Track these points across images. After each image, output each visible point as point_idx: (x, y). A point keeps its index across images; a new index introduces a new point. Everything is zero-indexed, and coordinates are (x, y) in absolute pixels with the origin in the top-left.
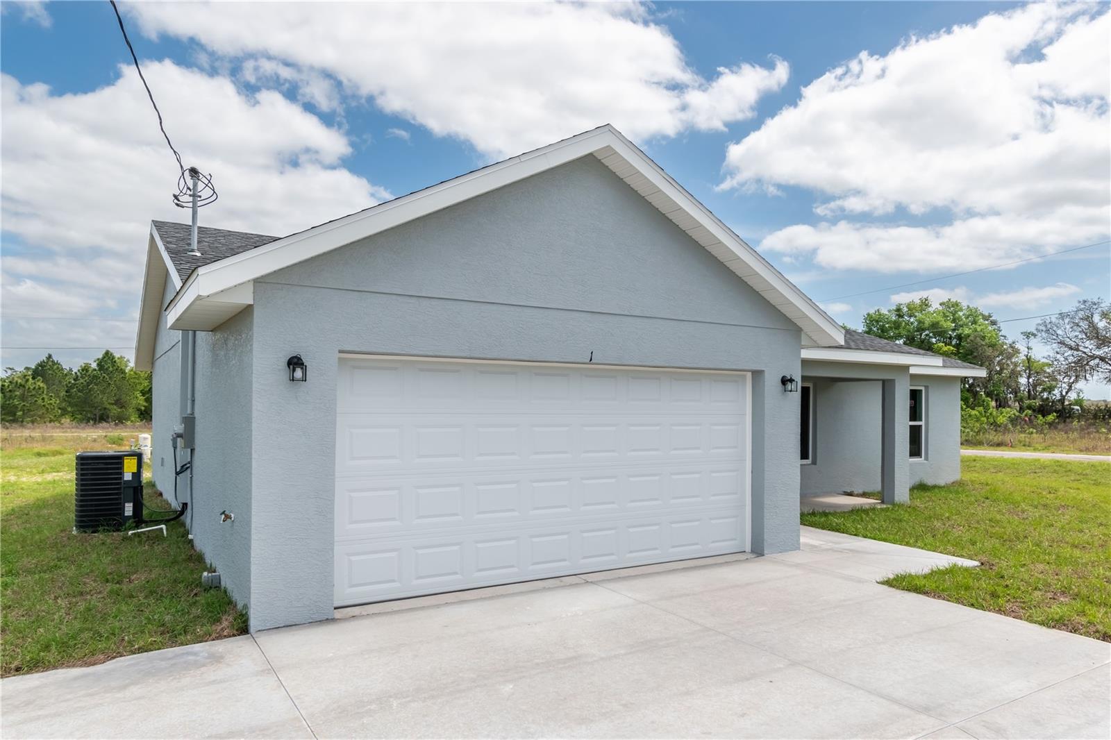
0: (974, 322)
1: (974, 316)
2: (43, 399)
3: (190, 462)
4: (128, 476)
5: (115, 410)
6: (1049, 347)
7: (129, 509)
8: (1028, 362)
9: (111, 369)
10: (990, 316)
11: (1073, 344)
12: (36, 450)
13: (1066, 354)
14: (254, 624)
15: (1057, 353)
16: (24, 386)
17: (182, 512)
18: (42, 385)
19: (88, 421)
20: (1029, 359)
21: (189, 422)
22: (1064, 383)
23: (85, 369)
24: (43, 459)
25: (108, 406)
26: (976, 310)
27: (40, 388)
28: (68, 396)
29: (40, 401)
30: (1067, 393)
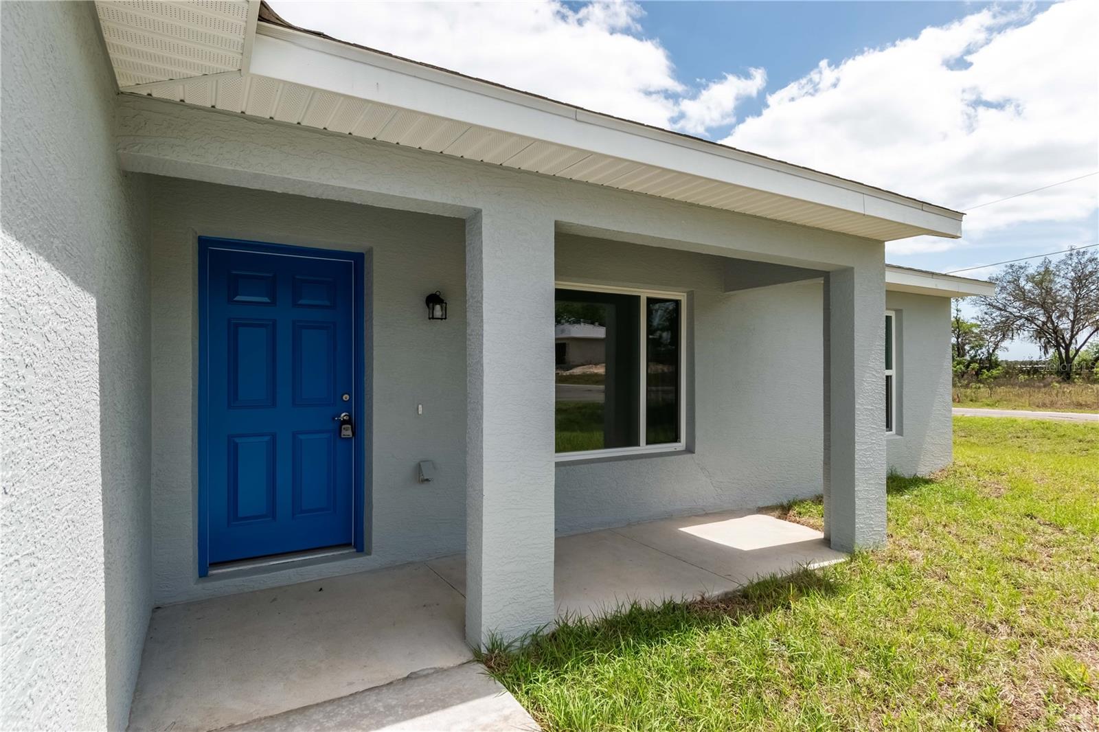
6: (978, 308)
8: (958, 323)
11: (1001, 306)
13: (994, 315)
15: (986, 313)
20: (958, 321)
22: (991, 342)
30: (993, 351)
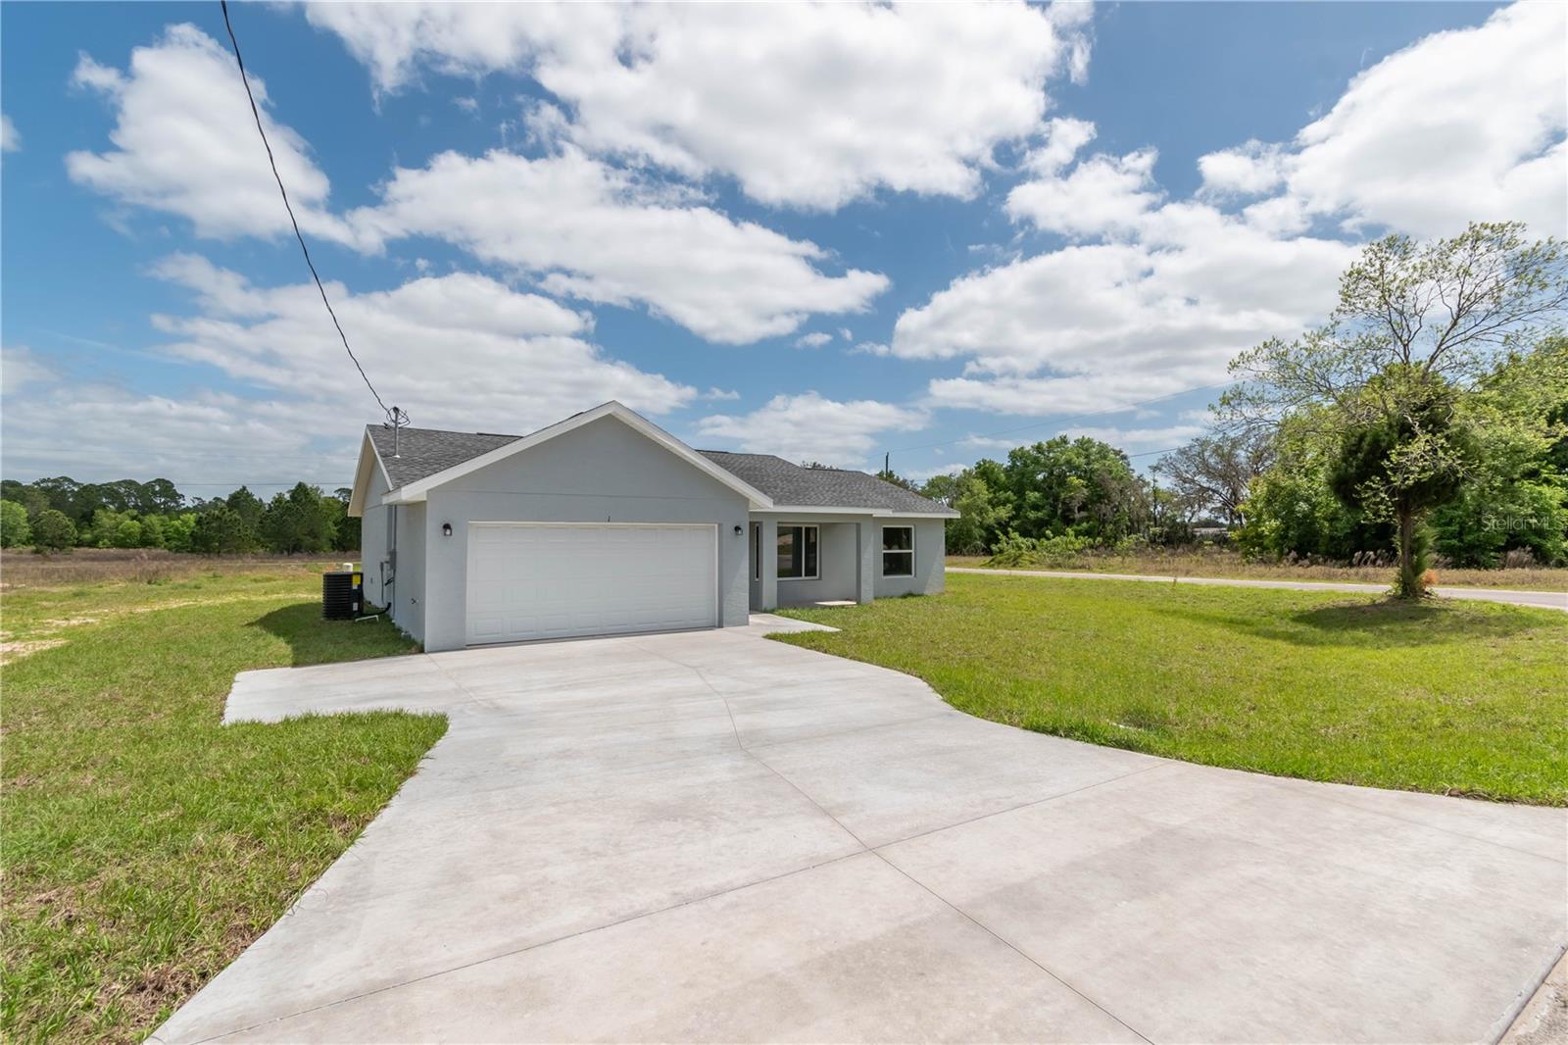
0: (1105, 457)
1: (1103, 451)
2: (239, 530)
3: (393, 578)
4: (355, 587)
5: (308, 541)
7: (355, 607)
8: (1155, 492)
9: (304, 500)
10: (1121, 451)
12: (253, 577)
14: (426, 648)
16: (221, 519)
17: (387, 609)
18: (238, 517)
19: (282, 553)
20: (1155, 490)
21: (393, 554)
23: (279, 500)
24: (259, 585)
25: (301, 537)
26: (1106, 446)
27: (236, 520)
28: (262, 527)
29: (236, 533)
